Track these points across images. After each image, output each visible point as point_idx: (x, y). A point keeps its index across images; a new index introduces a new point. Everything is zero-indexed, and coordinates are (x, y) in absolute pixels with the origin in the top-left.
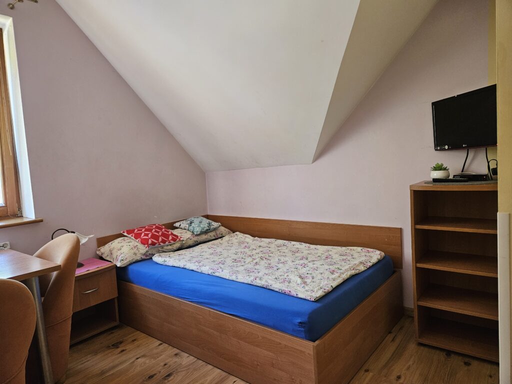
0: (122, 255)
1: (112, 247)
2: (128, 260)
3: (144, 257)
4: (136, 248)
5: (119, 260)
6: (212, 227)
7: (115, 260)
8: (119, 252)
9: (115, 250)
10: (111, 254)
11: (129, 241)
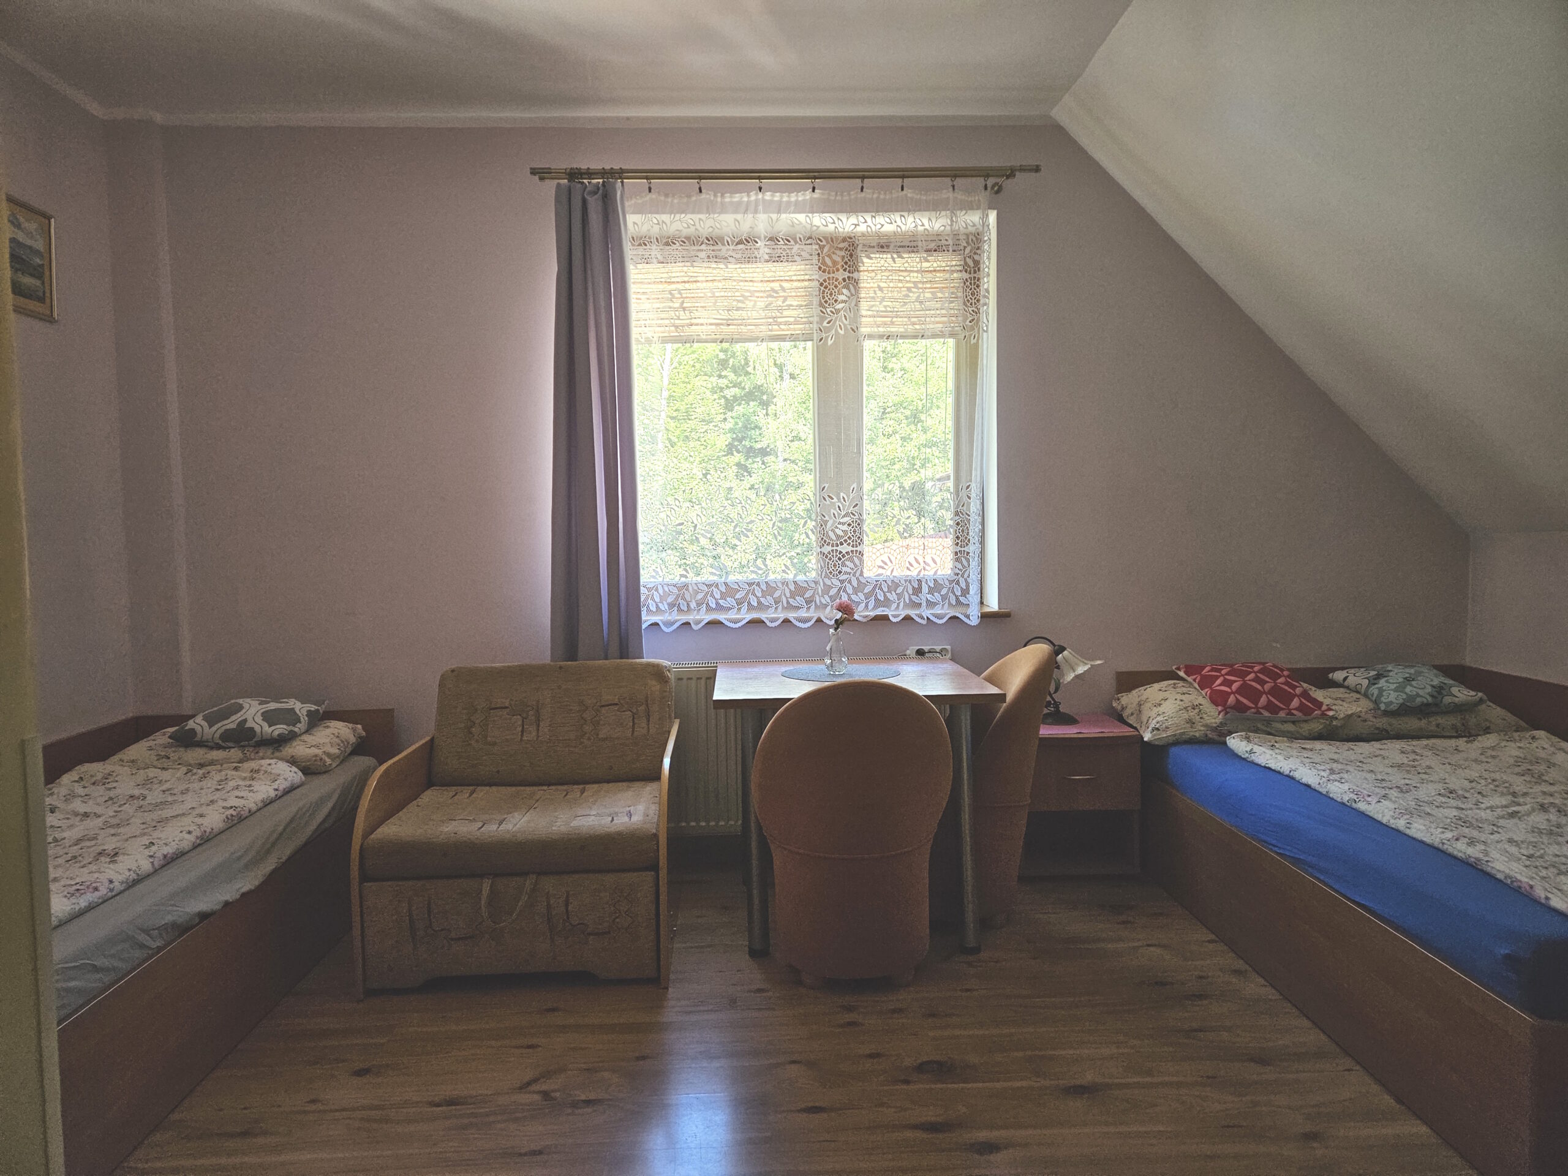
0: (1159, 719)
1: (1144, 698)
2: (1169, 733)
3: (1211, 735)
4: (1197, 711)
5: (1150, 729)
6: (1447, 700)
7: (1143, 727)
8: (1155, 710)
9: (1148, 705)
10: (1140, 711)
11: (1185, 690)
